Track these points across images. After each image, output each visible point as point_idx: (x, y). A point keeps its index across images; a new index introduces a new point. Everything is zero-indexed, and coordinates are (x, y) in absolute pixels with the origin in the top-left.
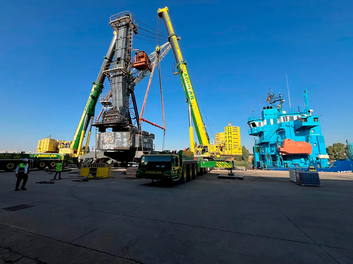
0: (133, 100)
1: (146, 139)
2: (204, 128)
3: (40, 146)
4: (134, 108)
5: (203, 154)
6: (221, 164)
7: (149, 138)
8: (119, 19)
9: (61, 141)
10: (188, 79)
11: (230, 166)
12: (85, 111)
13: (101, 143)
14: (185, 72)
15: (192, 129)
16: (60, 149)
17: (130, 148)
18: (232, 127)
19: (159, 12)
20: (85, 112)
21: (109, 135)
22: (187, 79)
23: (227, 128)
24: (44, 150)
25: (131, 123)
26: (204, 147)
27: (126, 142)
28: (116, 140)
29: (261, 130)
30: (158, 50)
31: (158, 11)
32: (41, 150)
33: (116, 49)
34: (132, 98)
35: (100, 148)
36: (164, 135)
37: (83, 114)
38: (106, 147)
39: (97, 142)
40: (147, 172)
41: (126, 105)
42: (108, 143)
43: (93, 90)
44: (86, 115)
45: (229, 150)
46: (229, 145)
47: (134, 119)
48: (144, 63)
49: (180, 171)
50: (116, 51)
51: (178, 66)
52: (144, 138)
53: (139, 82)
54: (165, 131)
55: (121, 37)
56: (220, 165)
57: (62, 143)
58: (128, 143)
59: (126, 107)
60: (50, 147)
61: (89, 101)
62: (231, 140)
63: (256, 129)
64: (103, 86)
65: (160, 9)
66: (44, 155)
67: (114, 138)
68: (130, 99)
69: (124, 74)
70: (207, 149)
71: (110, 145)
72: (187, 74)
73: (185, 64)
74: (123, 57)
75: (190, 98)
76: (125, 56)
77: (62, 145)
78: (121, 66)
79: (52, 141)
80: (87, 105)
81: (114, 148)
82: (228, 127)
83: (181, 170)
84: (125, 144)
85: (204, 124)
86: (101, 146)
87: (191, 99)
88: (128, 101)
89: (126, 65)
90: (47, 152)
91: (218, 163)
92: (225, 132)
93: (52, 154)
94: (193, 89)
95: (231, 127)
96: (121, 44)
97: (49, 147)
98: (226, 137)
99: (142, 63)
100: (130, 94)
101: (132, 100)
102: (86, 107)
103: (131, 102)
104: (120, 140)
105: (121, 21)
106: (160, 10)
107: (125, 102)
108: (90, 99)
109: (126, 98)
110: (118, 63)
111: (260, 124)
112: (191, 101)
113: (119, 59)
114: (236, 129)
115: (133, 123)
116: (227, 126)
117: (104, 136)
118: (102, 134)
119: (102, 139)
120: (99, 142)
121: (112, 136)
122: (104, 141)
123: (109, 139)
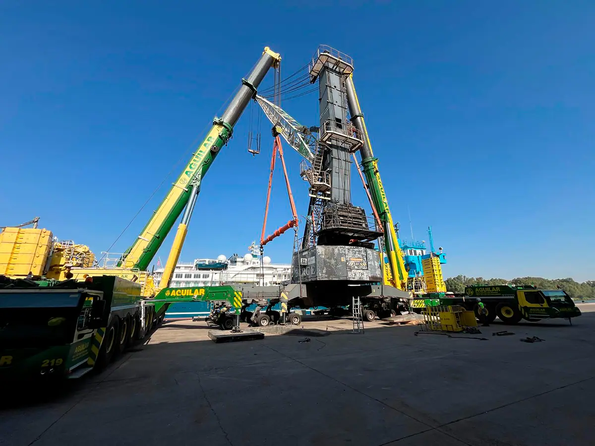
21: (357, 252)
27: (378, 267)
28: (369, 263)
35: (340, 277)
38: (353, 275)
42: (356, 267)
50: (330, 104)
55: (335, 87)
81: (370, 277)
84: (377, 271)
86: (340, 273)
96: (337, 98)
105: (340, 65)
117: (347, 252)
118: (341, 247)
119: (342, 258)
120: (330, 263)
121: (362, 255)
122: (348, 263)
123: (357, 260)
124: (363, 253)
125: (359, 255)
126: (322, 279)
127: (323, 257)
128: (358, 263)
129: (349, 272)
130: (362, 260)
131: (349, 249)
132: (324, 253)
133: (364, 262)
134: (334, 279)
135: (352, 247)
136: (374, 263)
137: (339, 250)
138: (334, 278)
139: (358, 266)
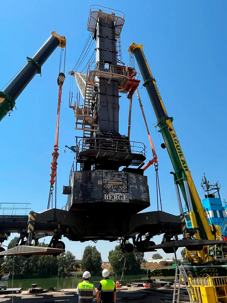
21: (116, 176)
28: (131, 186)
42: (114, 190)
67: (126, 182)
71: (121, 194)
84: (143, 195)
104: (136, 187)
117: (104, 176)
118: (98, 171)
119: (99, 181)
120: (86, 187)
121: (122, 179)
122: (104, 186)
123: (117, 183)
124: (123, 177)
125: (118, 179)
126: (77, 202)
127: (80, 181)
128: (117, 186)
129: (105, 195)
130: (121, 183)
131: (107, 173)
132: (81, 178)
133: (124, 185)
134: (89, 202)
135: (111, 171)
136: (139, 187)
137: (96, 174)
138: (90, 200)
139: (116, 189)
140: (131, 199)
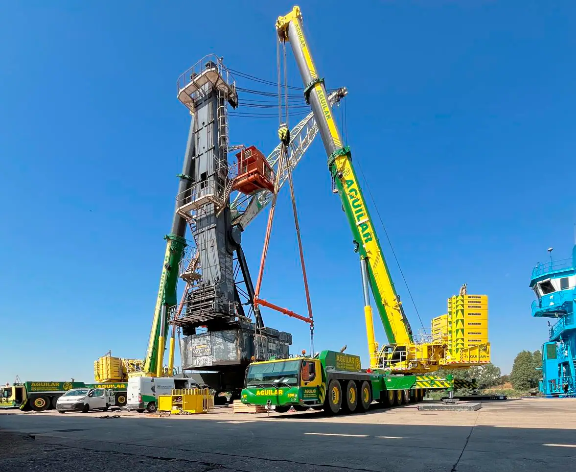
0: (241, 265)
1: (274, 345)
2: (399, 308)
3: (98, 371)
4: (246, 281)
5: (395, 365)
6: (427, 381)
7: (279, 341)
8: (195, 80)
9: (128, 360)
10: (356, 194)
11: (448, 383)
12: (158, 297)
13: (190, 355)
14: (349, 176)
15: (368, 311)
16: (129, 375)
17: (242, 360)
18: (466, 297)
19: (277, 26)
20: (159, 300)
22: (354, 193)
23: (454, 301)
24: (105, 377)
25: (241, 311)
26: (397, 350)
27: (233, 350)
28: (214, 347)
29: (568, 298)
30: (285, 135)
31: (277, 24)
32: (101, 378)
33: (197, 155)
34: (240, 260)
35: (189, 365)
36: (312, 333)
37: (157, 304)
38: (198, 362)
39: (183, 354)
40: (258, 393)
41: (227, 276)
42: (201, 354)
43: (168, 253)
44: (163, 306)
45: (457, 352)
46: (457, 340)
47: (246, 304)
48: (256, 175)
49: (321, 389)
50: (197, 160)
51: (331, 165)
52: (269, 342)
53: (250, 223)
54: (312, 325)
55: (203, 123)
56: (424, 383)
57: (131, 364)
58: (237, 351)
59: (229, 279)
60: (113, 372)
61: (164, 277)
62: (462, 327)
63: (551, 297)
64: (185, 241)
65: (280, 18)
66: (106, 384)
67: (210, 344)
68: (236, 263)
69: (218, 208)
70: (404, 354)
71: (205, 357)
72: (354, 181)
73: (348, 155)
74: (211, 172)
75: (364, 239)
76: (216, 166)
77: (132, 367)
78: (210, 192)
79: (115, 361)
80: (161, 285)
81: (213, 362)
82: (457, 297)
83: (323, 388)
85: (398, 298)
86: (190, 361)
87: (366, 241)
88: (231, 266)
89: (219, 188)
90: (111, 380)
91: (421, 380)
92: (449, 310)
93: (118, 384)
94: (369, 216)
95: (463, 296)
96: (205, 140)
97: (111, 371)
98: (450, 323)
99: (252, 176)
100: (235, 252)
101: (239, 264)
102: (161, 290)
103: (237, 268)
104: (222, 347)
105: (200, 83)
106: (282, 20)
107: (225, 269)
108: (164, 273)
109: (226, 262)
110: (202, 186)
111: (564, 284)
112: (364, 246)
113: (204, 176)
114: (478, 300)
115: (246, 313)
116: (454, 296)
117: (193, 341)
119: (190, 347)
120: (186, 354)
122: (193, 352)
123: (202, 346)
127: (183, 349)
128: (202, 349)
129: (194, 360)
130: (206, 346)
131: (195, 338)
132: (183, 345)
133: (208, 348)
139: (202, 353)
140: (214, 361)
